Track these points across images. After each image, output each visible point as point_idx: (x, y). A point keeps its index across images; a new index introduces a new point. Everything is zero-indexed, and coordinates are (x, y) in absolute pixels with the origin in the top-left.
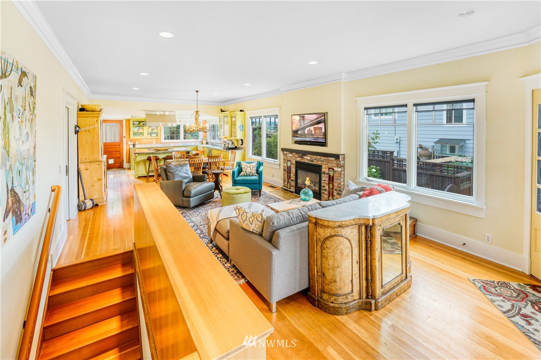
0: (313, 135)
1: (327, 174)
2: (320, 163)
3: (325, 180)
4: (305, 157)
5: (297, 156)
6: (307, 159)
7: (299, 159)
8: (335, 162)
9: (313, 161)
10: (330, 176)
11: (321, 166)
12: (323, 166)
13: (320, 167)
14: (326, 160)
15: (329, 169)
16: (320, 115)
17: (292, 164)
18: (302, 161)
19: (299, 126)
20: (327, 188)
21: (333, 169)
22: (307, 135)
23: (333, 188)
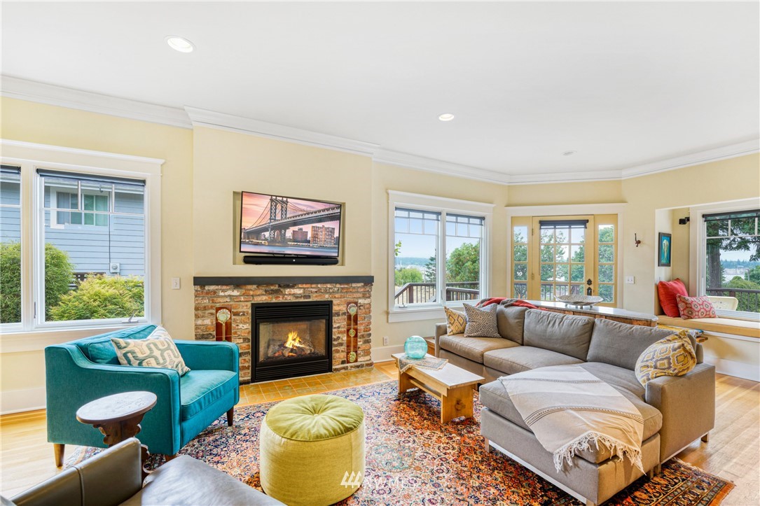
0: (309, 242)
1: (344, 314)
2: (327, 297)
3: (339, 327)
4: (287, 291)
5: (259, 292)
6: (292, 295)
7: (263, 299)
8: (362, 290)
9: (309, 297)
10: (349, 317)
11: (332, 302)
12: (335, 302)
13: (329, 304)
14: (342, 288)
15: (349, 303)
16: (328, 206)
17: (237, 314)
18: (274, 301)
19: (267, 220)
20: (345, 338)
21: (356, 303)
22: (290, 240)
23: (356, 336)
